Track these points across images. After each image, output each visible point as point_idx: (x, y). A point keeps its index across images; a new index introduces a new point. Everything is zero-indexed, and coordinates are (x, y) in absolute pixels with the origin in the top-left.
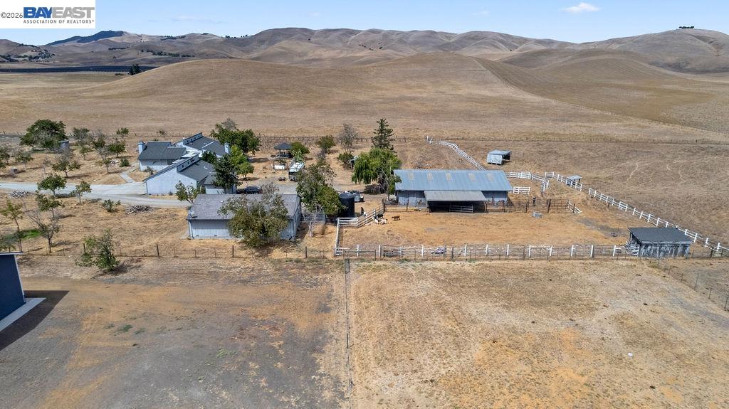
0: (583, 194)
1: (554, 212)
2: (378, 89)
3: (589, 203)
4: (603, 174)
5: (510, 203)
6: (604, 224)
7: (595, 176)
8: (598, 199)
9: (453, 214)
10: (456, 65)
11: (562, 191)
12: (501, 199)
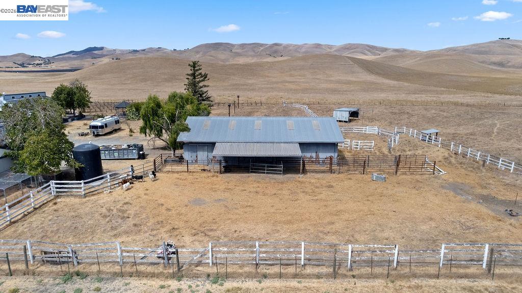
0: (442, 150)
1: (405, 174)
2: (268, 77)
3: (453, 160)
4: (462, 130)
5: (342, 160)
6: (485, 192)
7: (453, 131)
8: (464, 155)
9: (253, 176)
10: (331, 61)
11: (415, 147)
12: (328, 155)
